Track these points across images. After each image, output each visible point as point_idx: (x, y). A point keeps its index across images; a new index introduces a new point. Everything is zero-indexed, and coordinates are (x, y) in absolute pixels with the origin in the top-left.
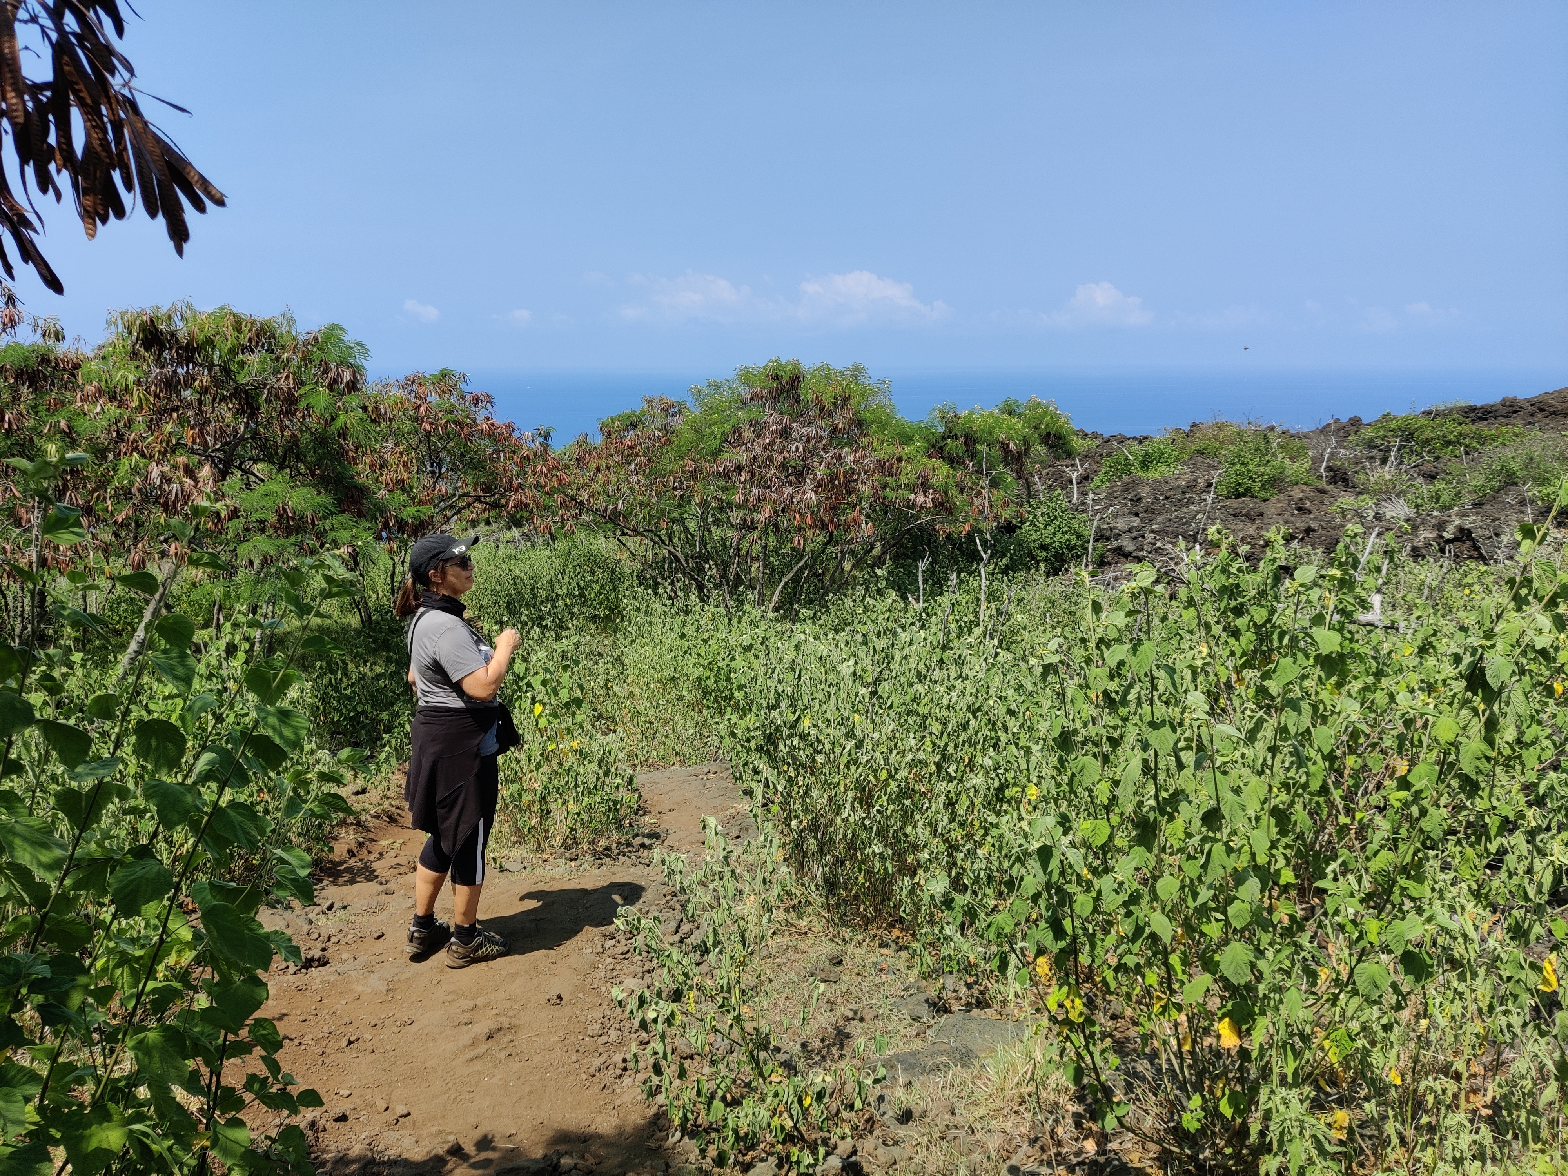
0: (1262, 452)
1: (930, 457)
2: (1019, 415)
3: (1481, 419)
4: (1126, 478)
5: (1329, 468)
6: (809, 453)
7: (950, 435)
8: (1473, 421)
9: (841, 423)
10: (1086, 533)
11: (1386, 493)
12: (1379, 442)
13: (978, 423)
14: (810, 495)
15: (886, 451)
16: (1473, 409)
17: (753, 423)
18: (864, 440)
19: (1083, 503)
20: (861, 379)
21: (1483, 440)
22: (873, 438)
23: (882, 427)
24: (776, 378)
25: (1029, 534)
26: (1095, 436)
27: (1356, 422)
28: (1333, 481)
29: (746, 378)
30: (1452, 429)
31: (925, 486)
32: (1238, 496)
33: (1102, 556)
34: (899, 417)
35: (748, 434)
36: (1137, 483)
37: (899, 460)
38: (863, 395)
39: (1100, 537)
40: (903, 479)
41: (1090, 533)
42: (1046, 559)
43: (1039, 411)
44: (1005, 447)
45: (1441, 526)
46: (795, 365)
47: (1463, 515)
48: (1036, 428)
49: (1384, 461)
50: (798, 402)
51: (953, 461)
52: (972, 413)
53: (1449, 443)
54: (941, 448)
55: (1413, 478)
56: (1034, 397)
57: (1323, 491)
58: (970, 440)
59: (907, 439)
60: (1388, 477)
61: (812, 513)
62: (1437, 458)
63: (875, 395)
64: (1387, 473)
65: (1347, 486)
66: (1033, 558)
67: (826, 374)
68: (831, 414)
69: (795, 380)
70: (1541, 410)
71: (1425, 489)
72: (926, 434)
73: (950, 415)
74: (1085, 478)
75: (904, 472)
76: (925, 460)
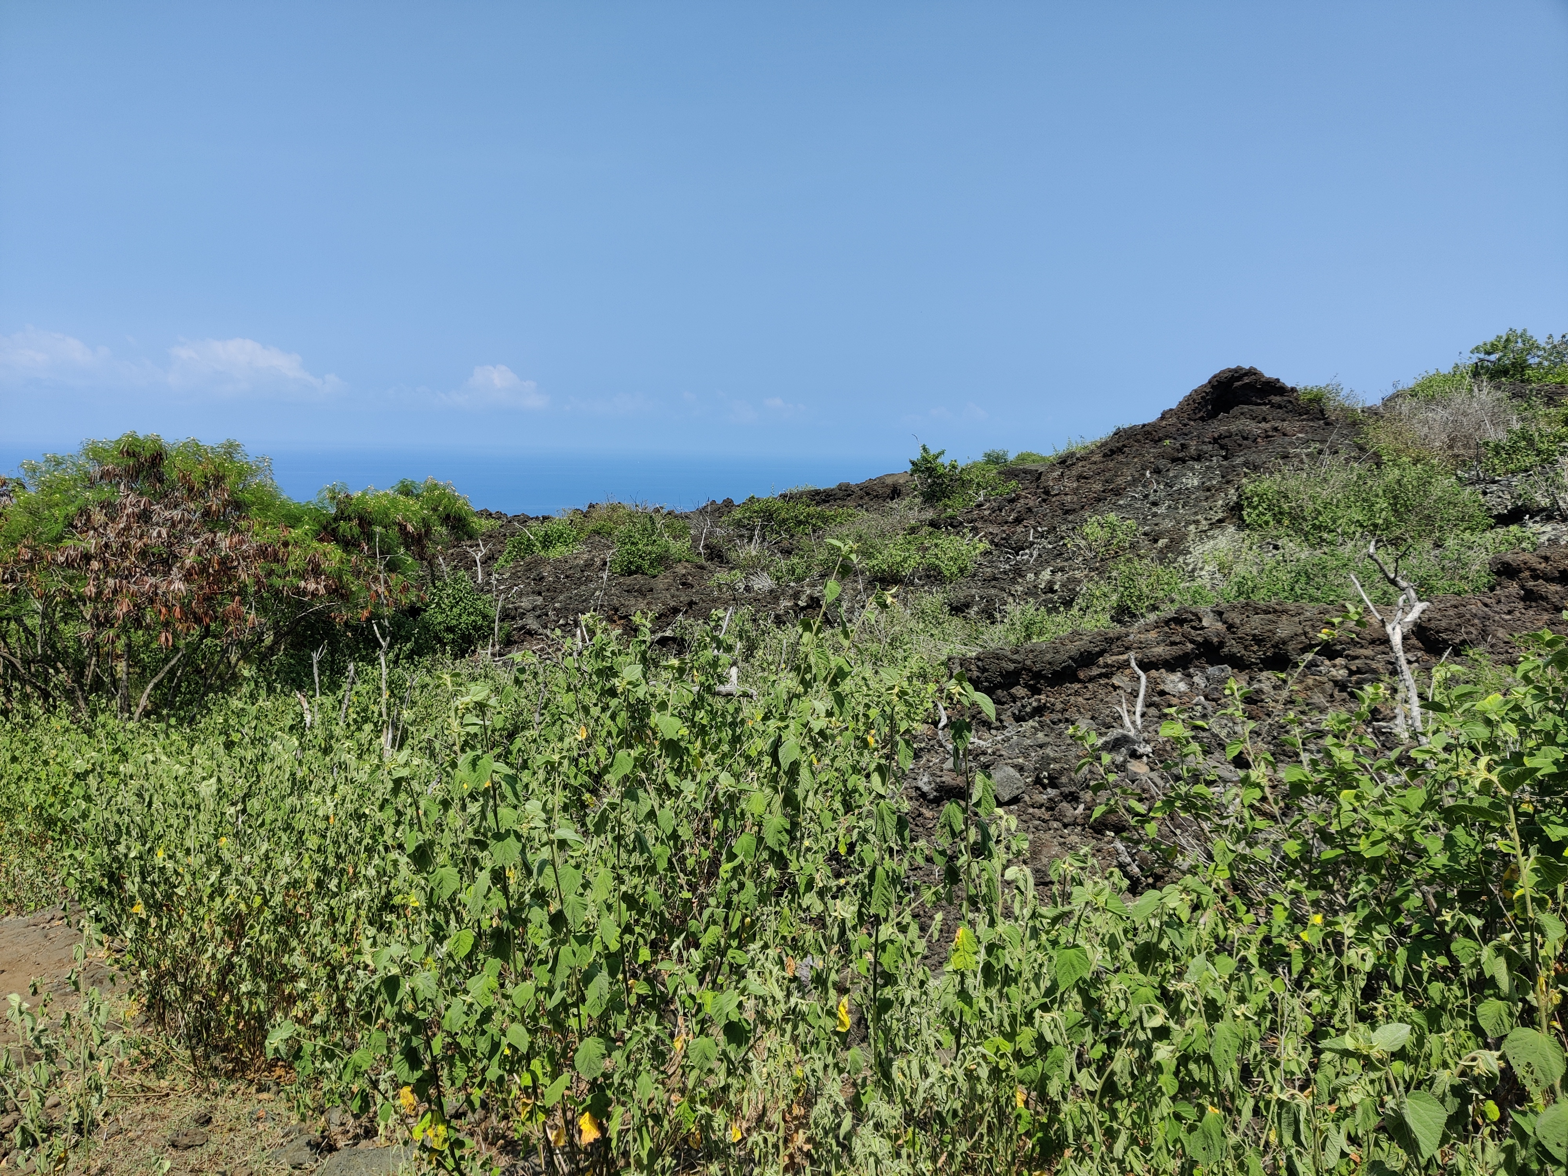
0: (649, 531)
1: (321, 540)
2: (417, 497)
3: (825, 501)
4: (528, 558)
5: (706, 547)
6: (176, 538)
7: (341, 516)
8: (818, 504)
9: (215, 504)
10: (491, 614)
11: (752, 567)
12: (746, 522)
13: (372, 504)
14: (179, 586)
15: (271, 534)
16: (817, 493)
17: (105, 505)
18: (244, 524)
19: (488, 583)
20: (237, 457)
21: (826, 520)
22: (253, 522)
23: (265, 508)
24: (131, 454)
25: (435, 617)
26: (499, 516)
27: (728, 504)
28: (710, 558)
29: (96, 453)
30: (802, 511)
31: (316, 571)
32: (631, 573)
33: (508, 635)
34: (284, 496)
35: (99, 517)
36: (539, 562)
37: (286, 544)
38: (240, 474)
39: (506, 616)
40: (291, 566)
41: (495, 613)
42: (453, 641)
43: (437, 493)
44: (402, 528)
45: (796, 596)
46: (155, 441)
47: (813, 585)
48: (435, 510)
49: (751, 539)
50: (161, 481)
51: (348, 544)
52: (365, 494)
53: (800, 523)
54: (333, 530)
55: (773, 554)
56: (430, 479)
57: (702, 568)
58: (365, 522)
59: (293, 520)
60: (754, 553)
61: (183, 605)
62: (792, 536)
63: (253, 473)
64: (753, 550)
65: (722, 562)
66: (440, 640)
67: (194, 450)
68: (202, 494)
69: (158, 458)
70: (868, 494)
71: (783, 564)
72: (316, 515)
73: (341, 496)
74: (489, 559)
75: (291, 558)
76: (315, 544)
